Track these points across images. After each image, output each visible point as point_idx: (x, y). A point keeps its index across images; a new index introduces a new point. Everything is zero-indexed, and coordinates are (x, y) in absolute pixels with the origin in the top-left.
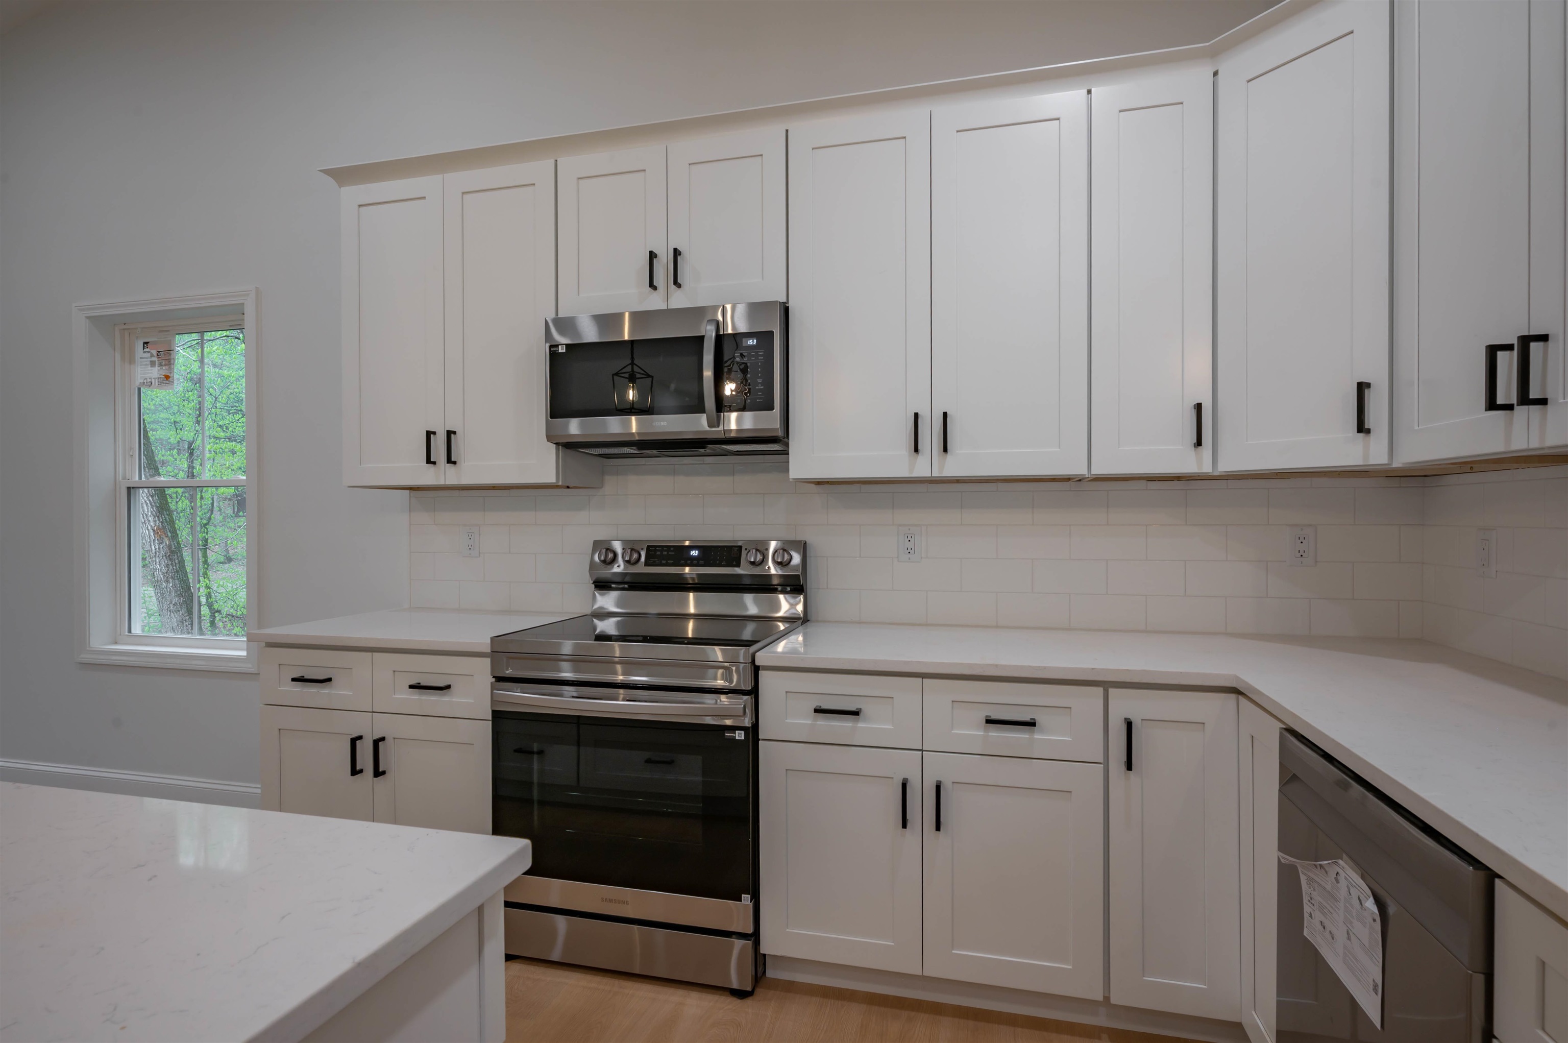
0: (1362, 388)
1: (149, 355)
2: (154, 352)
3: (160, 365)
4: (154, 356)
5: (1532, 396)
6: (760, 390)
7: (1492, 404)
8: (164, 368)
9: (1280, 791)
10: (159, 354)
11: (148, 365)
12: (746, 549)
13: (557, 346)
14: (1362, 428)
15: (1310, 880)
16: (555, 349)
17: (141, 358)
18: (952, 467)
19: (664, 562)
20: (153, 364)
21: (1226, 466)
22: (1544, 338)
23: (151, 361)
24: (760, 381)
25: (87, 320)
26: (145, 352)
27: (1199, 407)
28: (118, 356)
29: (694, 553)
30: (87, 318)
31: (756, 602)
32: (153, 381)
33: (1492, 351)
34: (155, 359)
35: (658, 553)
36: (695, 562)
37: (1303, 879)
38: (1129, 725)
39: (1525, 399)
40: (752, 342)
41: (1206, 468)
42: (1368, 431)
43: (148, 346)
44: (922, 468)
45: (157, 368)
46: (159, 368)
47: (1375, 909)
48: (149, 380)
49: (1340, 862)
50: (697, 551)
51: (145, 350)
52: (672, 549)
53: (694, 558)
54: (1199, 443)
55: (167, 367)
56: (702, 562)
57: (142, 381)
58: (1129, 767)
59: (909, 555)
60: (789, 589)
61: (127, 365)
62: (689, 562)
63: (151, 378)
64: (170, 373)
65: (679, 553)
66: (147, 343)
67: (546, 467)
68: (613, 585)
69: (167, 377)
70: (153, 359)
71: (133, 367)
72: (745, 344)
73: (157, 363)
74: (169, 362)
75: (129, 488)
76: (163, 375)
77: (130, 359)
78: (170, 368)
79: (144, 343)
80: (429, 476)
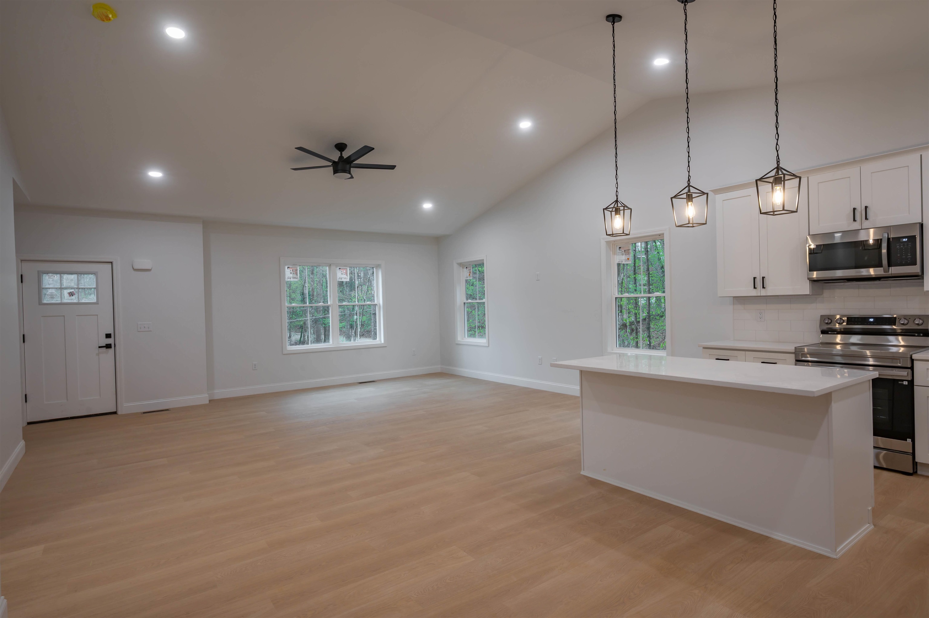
1: (621, 251)
2: (623, 250)
3: (626, 255)
6: (909, 258)
8: (627, 256)
10: (625, 251)
11: (621, 255)
12: (899, 318)
13: (811, 245)
17: (618, 253)
19: (856, 323)
20: (623, 254)
24: (910, 254)
25: (605, 242)
28: (612, 253)
29: (871, 320)
31: (903, 340)
32: (623, 260)
34: (623, 253)
35: (853, 320)
36: (872, 324)
40: (905, 239)
43: (621, 249)
45: (624, 256)
48: (621, 260)
50: (873, 319)
52: (860, 318)
53: (871, 322)
55: (628, 255)
56: (875, 324)
57: (619, 261)
60: (922, 335)
61: (614, 255)
62: (869, 324)
63: (622, 259)
64: (629, 257)
65: (863, 320)
66: (620, 247)
67: (805, 289)
68: (829, 332)
69: (628, 259)
70: (622, 253)
71: (616, 256)
72: (901, 241)
73: (624, 254)
74: (629, 254)
75: (616, 298)
76: (627, 258)
77: (615, 254)
78: (629, 256)
79: (619, 248)
80: (754, 293)
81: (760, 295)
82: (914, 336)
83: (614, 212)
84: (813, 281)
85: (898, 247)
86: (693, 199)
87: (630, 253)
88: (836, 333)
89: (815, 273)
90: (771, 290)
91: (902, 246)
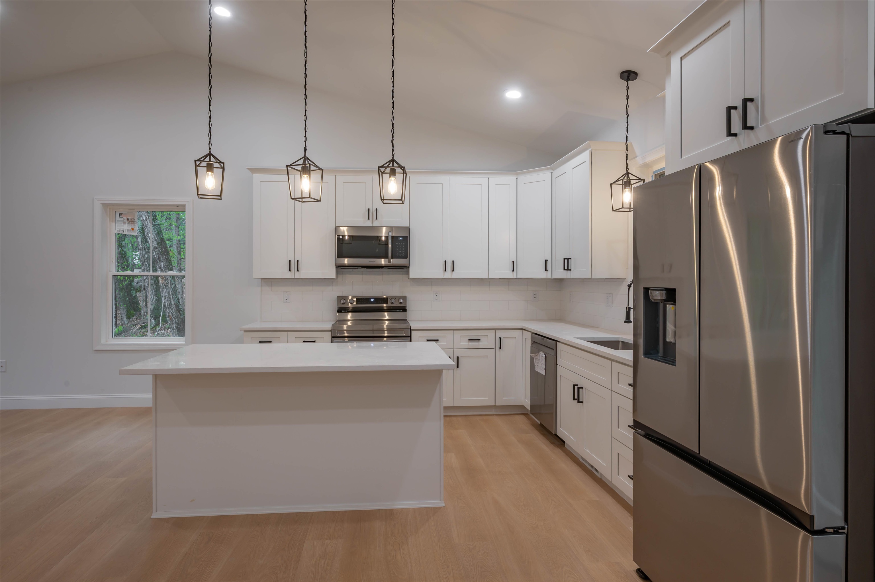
0: (546, 261)
1: (122, 219)
2: (125, 218)
3: (129, 224)
4: (125, 220)
5: (569, 269)
6: (403, 253)
7: (564, 270)
8: (131, 225)
9: (531, 346)
10: (128, 219)
11: (122, 223)
12: (389, 299)
13: (340, 236)
14: (546, 270)
15: (536, 359)
16: (339, 237)
17: (117, 220)
18: (455, 275)
19: (363, 303)
20: (124, 223)
21: (519, 276)
22: (571, 259)
23: (123, 222)
24: (403, 250)
25: (101, 205)
26: (120, 218)
27: (513, 262)
28: (108, 219)
29: (372, 300)
30: (101, 204)
31: (388, 315)
32: (125, 230)
33: (565, 259)
34: (126, 221)
35: (360, 300)
37: (534, 359)
38: (501, 338)
39: (568, 270)
40: (401, 239)
41: (515, 277)
42: (547, 270)
43: (122, 215)
44: (446, 275)
46: (128, 225)
47: (544, 356)
49: (540, 352)
51: (120, 217)
52: (365, 299)
53: (372, 302)
54: (513, 271)
55: (132, 225)
56: (375, 303)
57: (118, 230)
58: (500, 348)
59: (436, 300)
60: (401, 311)
61: (111, 223)
62: (371, 303)
63: (123, 229)
64: (134, 227)
65: (367, 300)
66: (121, 214)
67: (331, 273)
68: (343, 311)
69: (133, 229)
70: (124, 221)
71: (114, 224)
72: (399, 239)
73: (127, 223)
74: (133, 223)
75: (113, 276)
76: (131, 228)
77: (112, 220)
78: (134, 225)
79: (119, 214)
80: (288, 275)
81: (294, 277)
82: (396, 312)
83: (206, 168)
84: (340, 267)
85: (397, 243)
86: (311, 172)
87: (135, 223)
88: (347, 311)
89: (346, 259)
90: (304, 274)
91: (399, 243)
